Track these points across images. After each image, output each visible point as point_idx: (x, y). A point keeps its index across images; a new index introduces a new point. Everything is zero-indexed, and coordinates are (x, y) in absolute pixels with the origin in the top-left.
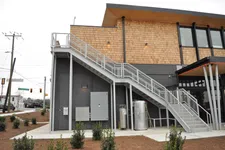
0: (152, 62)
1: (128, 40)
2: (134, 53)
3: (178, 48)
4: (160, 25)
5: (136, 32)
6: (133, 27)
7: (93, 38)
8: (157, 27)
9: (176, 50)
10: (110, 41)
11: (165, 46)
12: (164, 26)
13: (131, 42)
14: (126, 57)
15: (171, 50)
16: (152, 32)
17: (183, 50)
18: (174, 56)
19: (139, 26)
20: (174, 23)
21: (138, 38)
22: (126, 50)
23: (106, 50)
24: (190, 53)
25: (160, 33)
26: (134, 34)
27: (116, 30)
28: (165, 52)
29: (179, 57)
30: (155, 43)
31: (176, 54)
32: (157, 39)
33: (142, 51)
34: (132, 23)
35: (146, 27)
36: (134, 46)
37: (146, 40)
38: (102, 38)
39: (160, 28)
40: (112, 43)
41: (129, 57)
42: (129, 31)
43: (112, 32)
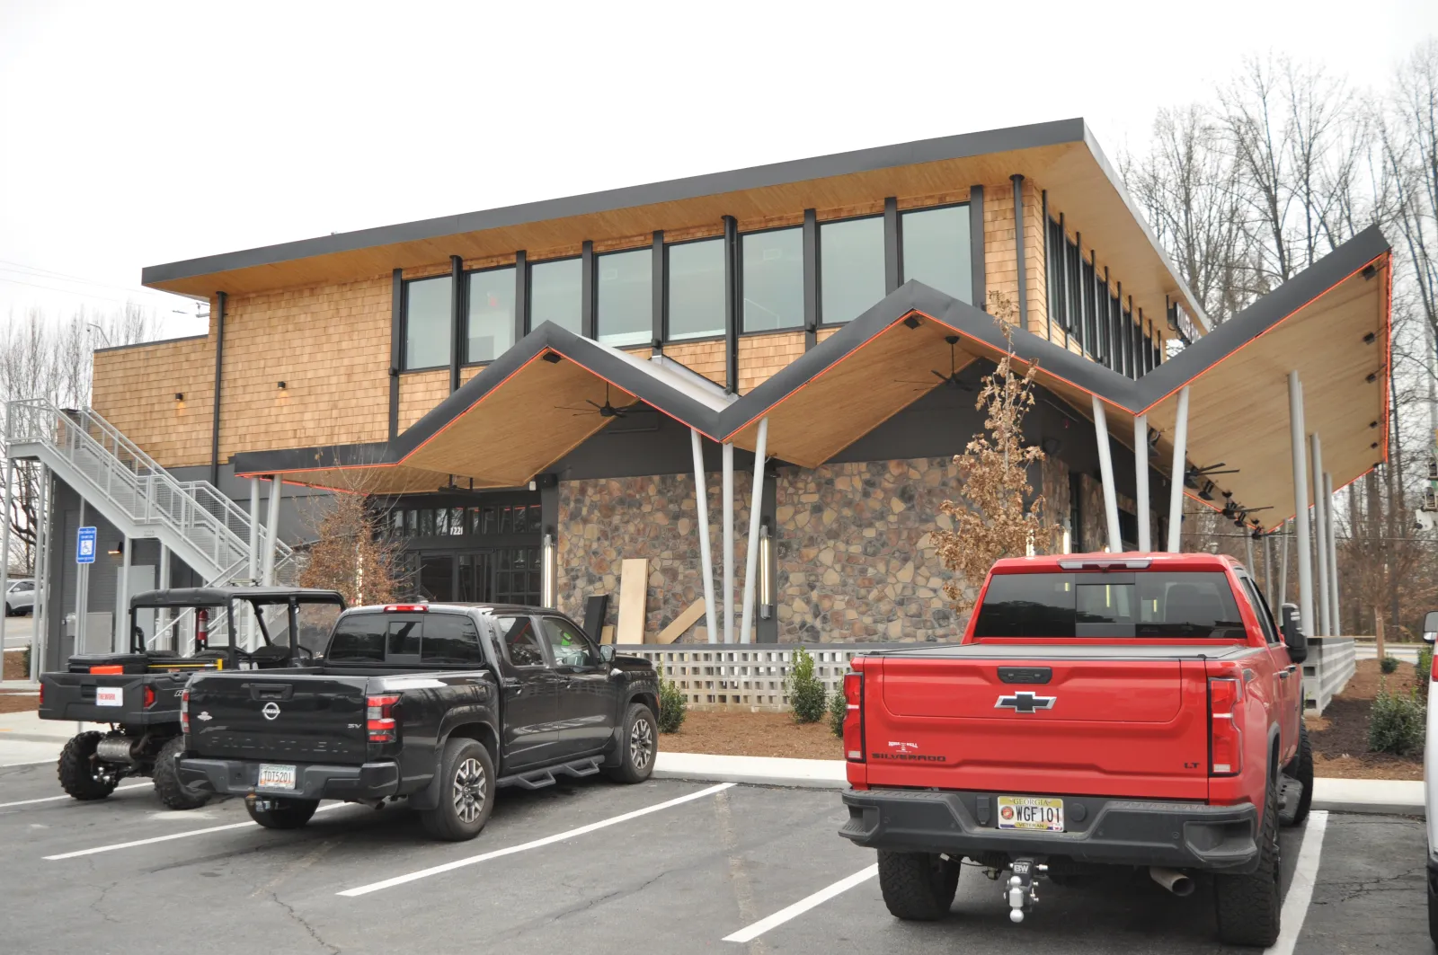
1: (232, 377)
2: (247, 422)
3: (387, 382)
4: (336, 297)
5: (258, 340)
6: (251, 325)
7: (144, 386)
8: (322, 305)
9: (380, 392)
10: (183, 390)
11: (343, 379)
12: (349, 295)
13: (240, 382)
14: (222, 441)
15: (360, 394)
16: (307, 333)
17: (404, 389)
18: (369, 418)
19: (269, 313)
20: (387, 276)
21: (262, 363)
22: (224, 416)
23: (174, 421)
24: (428, 396)
25: (331, 330)
26: (253, 349)
27: (204, 345)
28: (341, 404)
29: (386, 417)
30: (310, 375)
31: (376, 409)
32: (319, 356)
33: (270, 412)
34: (249, 309)
35: (287, 318)
36: (248, 398)
37: (283, 369)
38: (165, 383)
39: (332, 307)
40: (190, 396)
41: (231, 440)
42: (237, 342)
43: (193, 357)
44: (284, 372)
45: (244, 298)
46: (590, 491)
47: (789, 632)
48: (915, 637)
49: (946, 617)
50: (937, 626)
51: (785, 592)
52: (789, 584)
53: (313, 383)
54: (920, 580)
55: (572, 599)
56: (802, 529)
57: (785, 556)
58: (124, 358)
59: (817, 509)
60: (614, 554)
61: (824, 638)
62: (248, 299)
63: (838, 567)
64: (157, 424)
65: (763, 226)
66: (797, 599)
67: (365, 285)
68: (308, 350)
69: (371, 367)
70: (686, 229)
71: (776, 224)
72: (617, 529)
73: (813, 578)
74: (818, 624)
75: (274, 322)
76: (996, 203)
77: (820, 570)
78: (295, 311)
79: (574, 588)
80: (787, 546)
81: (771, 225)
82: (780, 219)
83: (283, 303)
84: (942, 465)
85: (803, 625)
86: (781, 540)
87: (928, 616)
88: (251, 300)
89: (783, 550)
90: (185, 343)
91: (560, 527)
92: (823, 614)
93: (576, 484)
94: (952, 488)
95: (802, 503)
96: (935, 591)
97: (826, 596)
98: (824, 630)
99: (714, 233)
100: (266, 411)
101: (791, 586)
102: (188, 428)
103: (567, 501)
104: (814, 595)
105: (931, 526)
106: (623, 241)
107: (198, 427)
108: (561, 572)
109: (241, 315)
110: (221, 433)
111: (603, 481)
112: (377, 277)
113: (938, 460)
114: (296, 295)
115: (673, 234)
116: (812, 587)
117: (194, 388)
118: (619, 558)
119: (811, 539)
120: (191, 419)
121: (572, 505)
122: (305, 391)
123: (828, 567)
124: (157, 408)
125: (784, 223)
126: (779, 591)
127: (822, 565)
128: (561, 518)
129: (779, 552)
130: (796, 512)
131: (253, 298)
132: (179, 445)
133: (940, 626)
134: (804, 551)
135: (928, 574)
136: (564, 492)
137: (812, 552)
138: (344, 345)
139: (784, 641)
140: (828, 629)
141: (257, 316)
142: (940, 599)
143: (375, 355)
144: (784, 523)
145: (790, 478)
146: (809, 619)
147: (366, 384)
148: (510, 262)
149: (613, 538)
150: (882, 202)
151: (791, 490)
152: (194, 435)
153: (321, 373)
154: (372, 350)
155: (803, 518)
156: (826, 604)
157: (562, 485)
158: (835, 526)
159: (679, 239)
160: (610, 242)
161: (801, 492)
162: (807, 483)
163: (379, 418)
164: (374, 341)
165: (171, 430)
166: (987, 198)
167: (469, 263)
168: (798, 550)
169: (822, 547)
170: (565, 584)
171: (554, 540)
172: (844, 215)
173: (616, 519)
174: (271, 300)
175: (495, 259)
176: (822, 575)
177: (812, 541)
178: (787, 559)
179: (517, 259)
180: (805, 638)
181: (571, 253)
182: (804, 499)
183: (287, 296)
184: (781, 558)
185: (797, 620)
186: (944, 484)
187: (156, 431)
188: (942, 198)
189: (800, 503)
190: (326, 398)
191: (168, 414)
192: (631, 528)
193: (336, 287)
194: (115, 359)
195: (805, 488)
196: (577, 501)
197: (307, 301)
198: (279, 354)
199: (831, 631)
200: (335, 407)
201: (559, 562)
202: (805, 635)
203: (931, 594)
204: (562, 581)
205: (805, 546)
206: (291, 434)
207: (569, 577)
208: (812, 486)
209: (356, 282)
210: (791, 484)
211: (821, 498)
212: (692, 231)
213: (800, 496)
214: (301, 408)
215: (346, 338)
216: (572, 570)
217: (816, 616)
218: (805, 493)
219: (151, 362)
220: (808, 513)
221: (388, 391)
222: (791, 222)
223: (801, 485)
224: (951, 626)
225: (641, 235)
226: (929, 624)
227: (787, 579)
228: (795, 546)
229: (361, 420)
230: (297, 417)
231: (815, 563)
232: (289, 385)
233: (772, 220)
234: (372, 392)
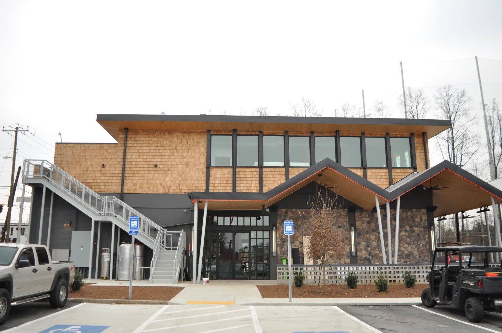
0: (161, 191)
1: (130, 160)
2: (137, 178)
3: (205, 169)
4: (180, 137)
5: (143, 148)
6: (139, 142)
7: (83, 159)
8: (175, 139)
9: (201, 172)
10: (105, 163)
11: (184, 166)
12: (187, 136)
13: (133, 163)
14: (125, 184)
15: (191, 172)
16: (167, 148)
17: (212, 172)
18: (196, 182)
19: (148, 139)
20: (204, 132)
21: (145, 157)
22: (126, 175)
23: (100, 175)
24: (222, 176)
25: (179, 148)
26: (140, 151)
27: (116, 147)
28: (183, 175)
29: (204, 182)
30: (168, 163)
31: (199, 178)
32: (173, 157)
33: (149, 175)
34: (139, 136)
35: (158, 141)
36: (138, 169)
37: (156, 160)
38: (95, 160)
39: (179, 140)
40: (108, 166)
41: (129, 184)
42: (132, 148)
43: (110, 151)
44: (156, 161)
45: (136, 132)
46: (289, 213)
47: (361, 260)
48: (401, 262)
49: (409, 256)
50: (407, 258)
51: (359, 248)
52: (360, 245)
53: (170, 166)
54: (402, 245)
55: (283, 249)
56: (364, 228)
57: (359, 237)
58: (72, 147)
59: (369, 223)
60: (299, 235)
61: (372, 262)
62: (139, 132)
63: (376, 241)
64: (90, 175)
65: (348, 135)
66: (363, 250)
67: (194, 134)
68: (167, 154)
69: (197, 163)
70: (322, 132)
71: (352, 135)
72: (300, 226)
73: (368, 244)
74: (370, 258)
75: (151, 142)
76: (418, 139)
77: (371, 241)
78: (162, 139)
79: (284, 245)
80: (360, 234)
81: (350, 135)
82: (353, 134)
83: (155, 136)
84: (406, 212)
85: (366, 258)
86: (358, 232)
87: (404, 255)
88: (140, 133)
89: (359, 235)
90: (106, 145)
91: (278, 225)
92: (372, 255)
93: (284, 210)
94: (409, 218)
95: (364, 221)
96: (406, 248)
97: (373, 249)
98: (372, 259)
99: (331, 135)
100: (147, 175)
101: (361, 246)
102: (107, 178)
103: (280, 216)
104: (369, 249)
105: (403, 229)
106: (299, 133)
107: (112, 178)
108: (278, 240)
109: (135, 138)
110: (125, 181)
111: (294, 210)
112: (199, 132)
113: (405, 210)
114: (162, 134)
115: (317, 133)
116: (368, 246)
117: (109, 163)
118: (301, 236)
119: (367, 231)
120: (109, 175)
121: (283, 217)
122: (166, 169)
123: (373, 240)
124: (90, 169)
125: (355, 135)
126: (357, 247)
127: (371, 240)
128: (278, 221)
129: (357, 235)
130: (362, 223)
131: (141, 132)
132: (102, 184)
133: (408, 258)
134: (366, 235)
135: (403, 243)
136: (279, 213)
137: (368, 236)
138: (185, 154)
139: (359, 263)
140: (374, 259)
141: (142, 139)
142: (407, 250)
143: (199, 159)
144: (358, 227)
145: (360, 212)
146: (367, 256)
147: (194, 169)
148: (256, 134)
149: (298, 229)
150: (385, 134)
151: (360, 217)
152: (110, 181)
153: (174, 163)
154: (197, 157)
155: (365, 225)
156: (373, 252)
157: (279, 210)
158: (375, 228)
159: (319, 135)
160: (295, 133)
161: (363, 217)
162: (365, 215)
163: (201, 182)
164: (198, 154)
165: (97, 178)
166: (415, 137)
167: (239, 132)
168: (363, 235)
169: (371, 234)
170: (281, 244)
171: (276, 229)
172: (373, 136)
173: (300, 223)
174: (150, 134)
175: (250, 132)
176: (371, 243)
177: (368, 233)
178: (359, 238)
179: (259, 133)
180: (367, 262)
181: (280, 134)
182: (365, 219)
183: (157, 133)
184: (358, 237)
185: (364, 256)
186: (407, 217)
187: (90, 178)
188: (402, 135)
189: (363, 220)
190: (176, 172)
191: (96, 172)
192: (305, 226)
193: (180, 134)
194: (67, 148)
195: (365, 216)
196: (284, 216)
197: (167, 136)
198: (154, 154)
199: (375, 260)
200: (180, 176)
201: (278, 236)
202: (366, 261)
203: (405, 249)
204: (279, 243)
205: (366, 234)
206: (159, 184)
207: (282, 241)
208: (367, 216)
209: (190, 132)
210: (360, 215)
211: (370, 219)
212: (324, 133)
213: (363, 218)
214: (164, 175)
215: (186, 151)
216: (283, 239)
217: (370, 255)
218: (365, 217)
219: (87, 151)
220: (366, 224)
221: (205, 173)
222: (357, 135)
223: (363, 215)
224: (411, 258)
225: (306, 132)
226: (404, 258)
227: (360, 244)
228: (362, 234)
229: (192, 182)
230: (162, 178)
231: (369, 239)
232: (158, 166)
233: (351, 134)
234: (197, 172)
